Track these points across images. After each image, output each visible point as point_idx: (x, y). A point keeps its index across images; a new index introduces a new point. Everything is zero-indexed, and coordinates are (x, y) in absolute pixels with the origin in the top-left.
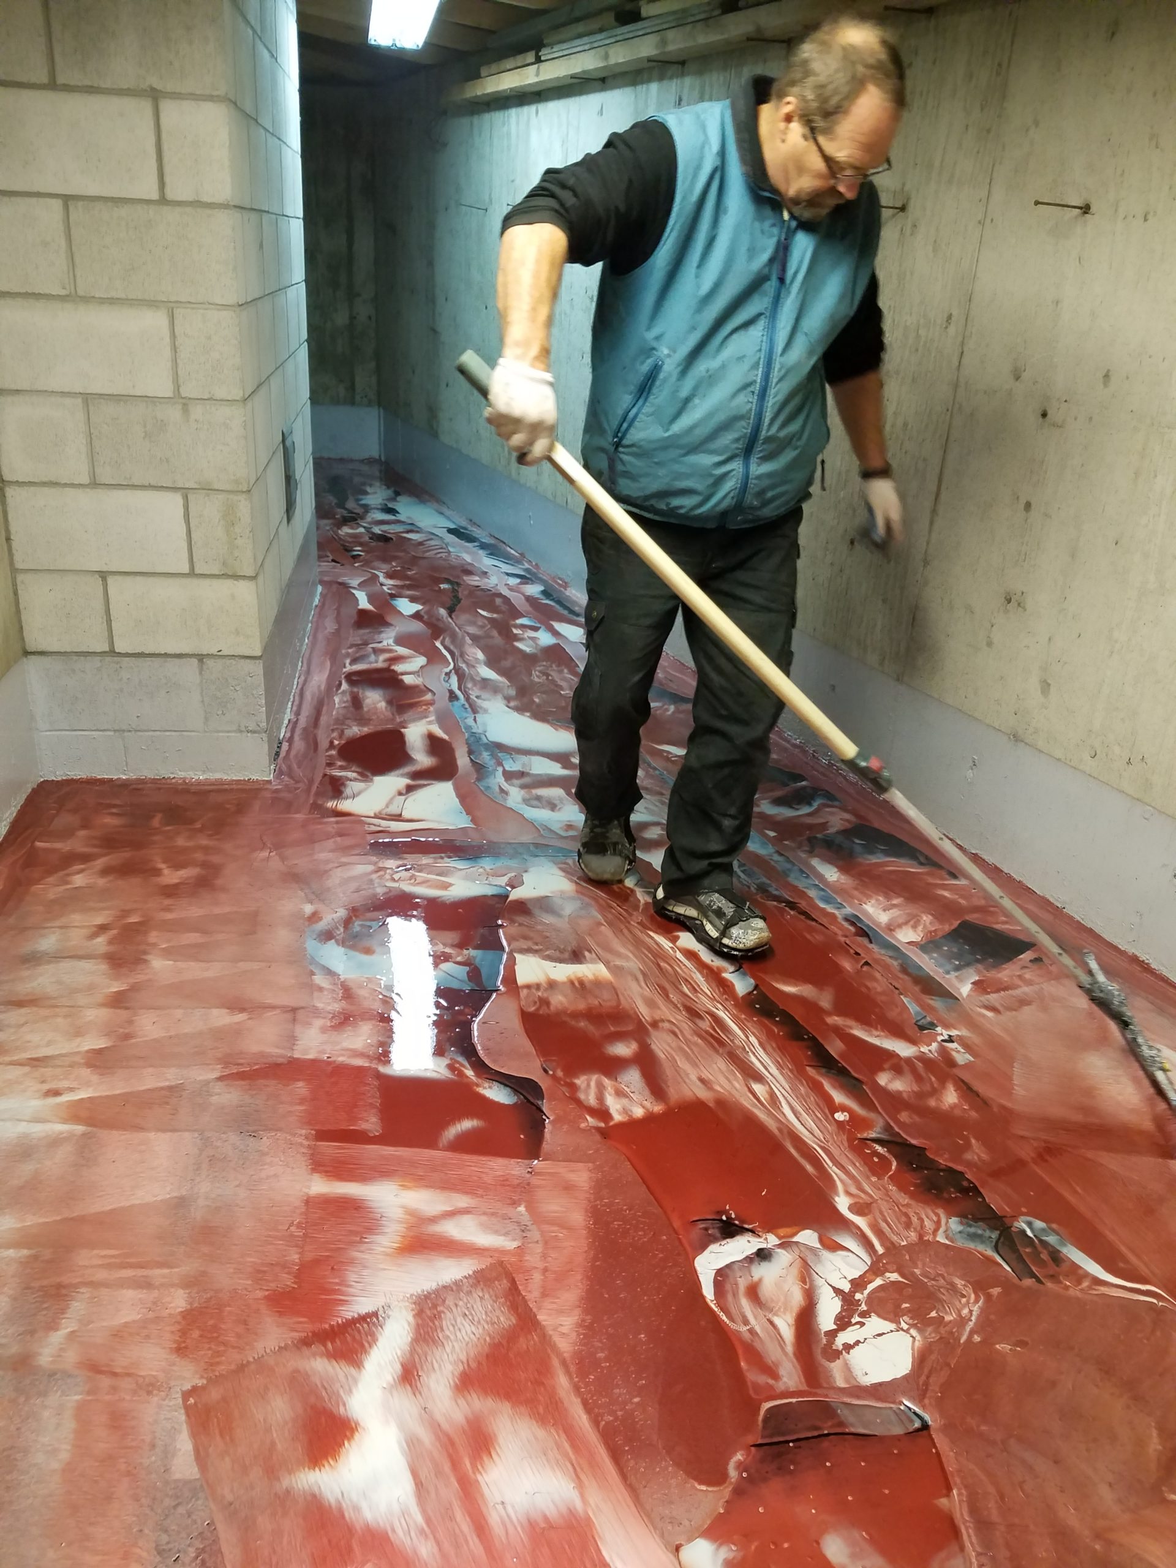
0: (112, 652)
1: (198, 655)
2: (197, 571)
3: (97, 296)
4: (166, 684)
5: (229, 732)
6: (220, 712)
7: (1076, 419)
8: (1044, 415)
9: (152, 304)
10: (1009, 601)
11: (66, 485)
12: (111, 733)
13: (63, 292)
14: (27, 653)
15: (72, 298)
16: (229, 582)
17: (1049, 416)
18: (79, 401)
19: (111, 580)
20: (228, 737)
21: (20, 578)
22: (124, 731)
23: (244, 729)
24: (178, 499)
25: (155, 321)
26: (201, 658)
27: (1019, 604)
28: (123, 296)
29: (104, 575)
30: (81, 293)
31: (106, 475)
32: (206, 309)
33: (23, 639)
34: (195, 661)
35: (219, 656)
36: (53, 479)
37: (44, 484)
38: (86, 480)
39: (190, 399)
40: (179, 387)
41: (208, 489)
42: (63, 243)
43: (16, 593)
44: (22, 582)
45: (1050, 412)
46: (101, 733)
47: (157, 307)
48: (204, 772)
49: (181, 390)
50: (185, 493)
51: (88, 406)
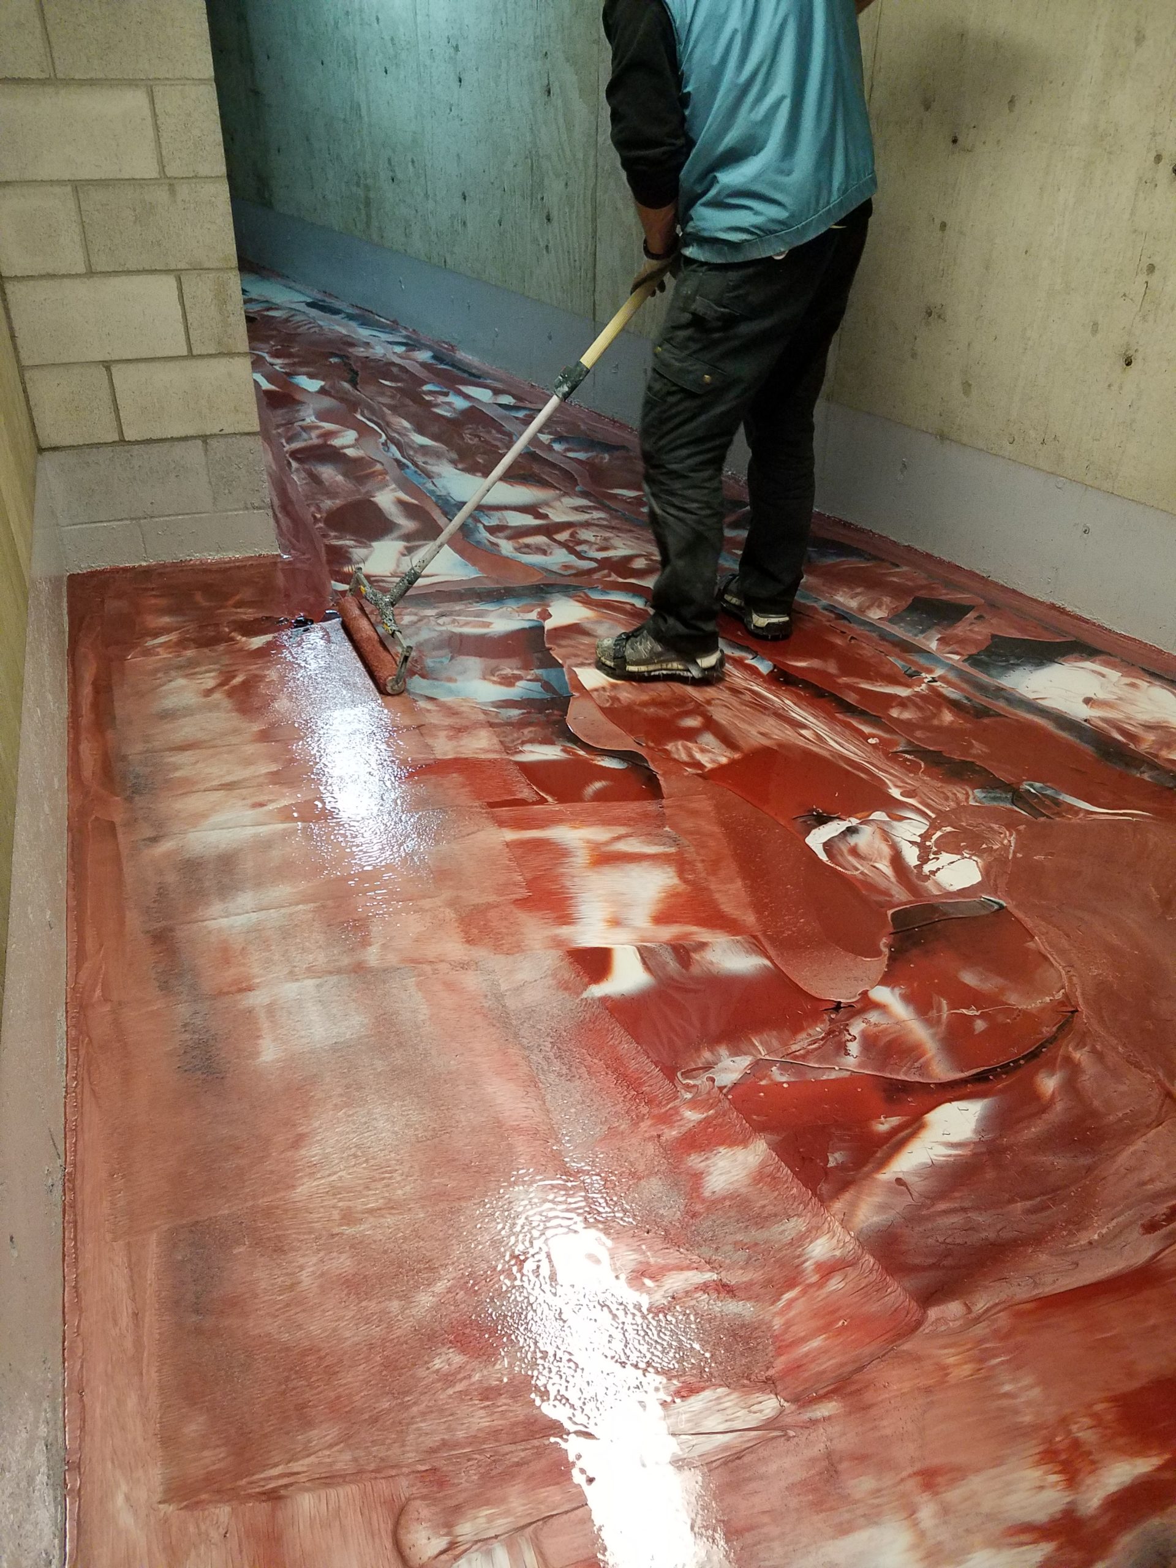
0: (122, 441)
1: (202, 436)
2: (195, 353)
3: (76, 77)
4: (175, 468)
5: (236, 510)
6: (227, 491)
7: (984, 143)
8: (955, 141)
9: (132, 83)
10: (930, 314)
11: (64, 276)
12: (128, 522)
13: (43, 76)
14: (41, 450)
15: (51, 81)
16: (224, 361)
17: (959, 142)
18: (69, 189)
19: (114, 369)
20: (236, 515)
21: (27, 375)
22: (140, 518)
23: (249, 506)
24: (171, 282)
25: (135, 101)
26: (205, 438)
27: (939, 317)
28: (101, 75)
29: (107, 365)
30: (60, 75)
31: (101, 262)
32: (184, 85)
33: (36, 436)
34: (199, 442)
35: (221, 435)
36: (51, 271)
37: (42, 277)
38: (81, 269)
39: (175, 178)
40: (164, 167)
41: (199, 269)
42: (38, 24)
43: (25, 391)
44: (31, 379)
45: (960, 139)
46: (118, 523)
47: (137, 86)
48: (218, 552)
49: (166, 169)
50: (178, 275)
51: (77, 192)
